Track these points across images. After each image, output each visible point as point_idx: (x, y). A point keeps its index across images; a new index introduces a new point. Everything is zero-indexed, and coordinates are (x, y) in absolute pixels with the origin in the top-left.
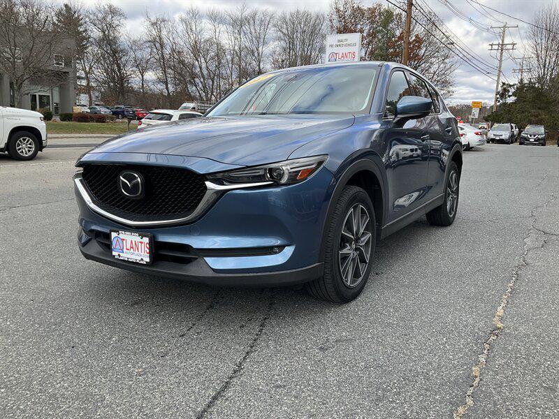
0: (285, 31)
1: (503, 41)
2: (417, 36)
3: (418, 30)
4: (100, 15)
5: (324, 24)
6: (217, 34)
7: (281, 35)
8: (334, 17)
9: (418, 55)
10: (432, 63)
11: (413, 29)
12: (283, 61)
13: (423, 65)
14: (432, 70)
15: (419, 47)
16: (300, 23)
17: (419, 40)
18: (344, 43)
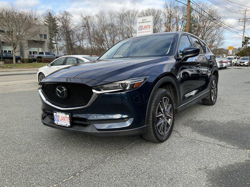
1: (245, 17)
4: (61, 16)
6: (113, 21)
18: (145, 21)
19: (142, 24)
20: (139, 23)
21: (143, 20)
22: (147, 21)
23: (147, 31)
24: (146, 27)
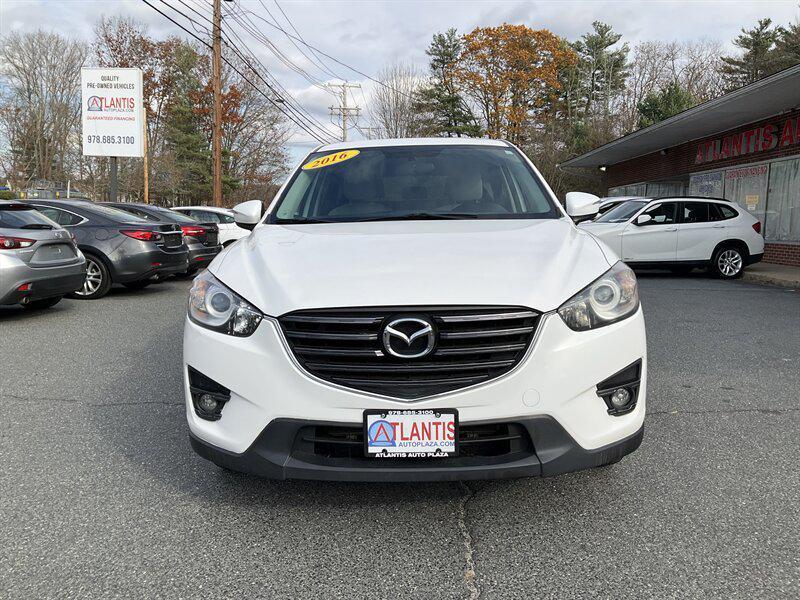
0: (18, 63)
1: (344, 103)
2: (232, 88)
3: (234, 79)
5: (88, 59)
7: (13, 67)
8: (102, 48)
9: (236, 115)
10: (257, 128)
11: (226, 79)
12: (18, 110)
13: (245, 130)
14: (257, 138)
15: (237, 105)
16: (45, 53)
17: (235, 94)
18: (114, 82)
19: (100, 92)
20: (91, 85)
21: (103, 78)
22: (120, 82)
23: (120, 115)
24: (116, 103)
